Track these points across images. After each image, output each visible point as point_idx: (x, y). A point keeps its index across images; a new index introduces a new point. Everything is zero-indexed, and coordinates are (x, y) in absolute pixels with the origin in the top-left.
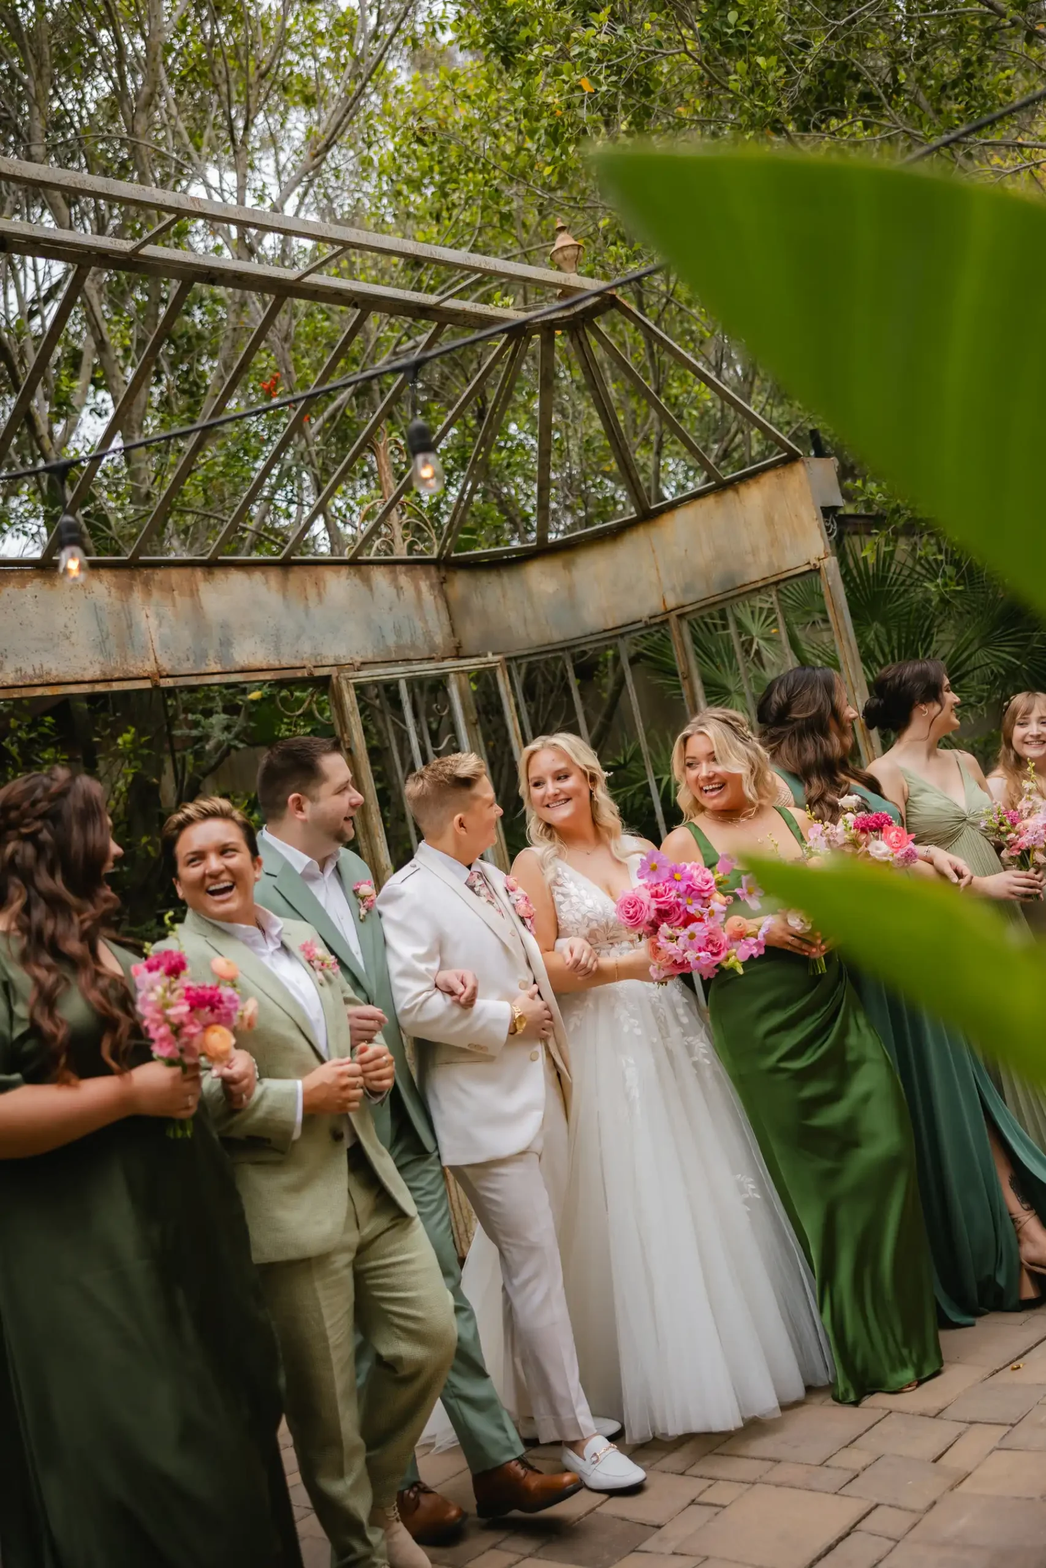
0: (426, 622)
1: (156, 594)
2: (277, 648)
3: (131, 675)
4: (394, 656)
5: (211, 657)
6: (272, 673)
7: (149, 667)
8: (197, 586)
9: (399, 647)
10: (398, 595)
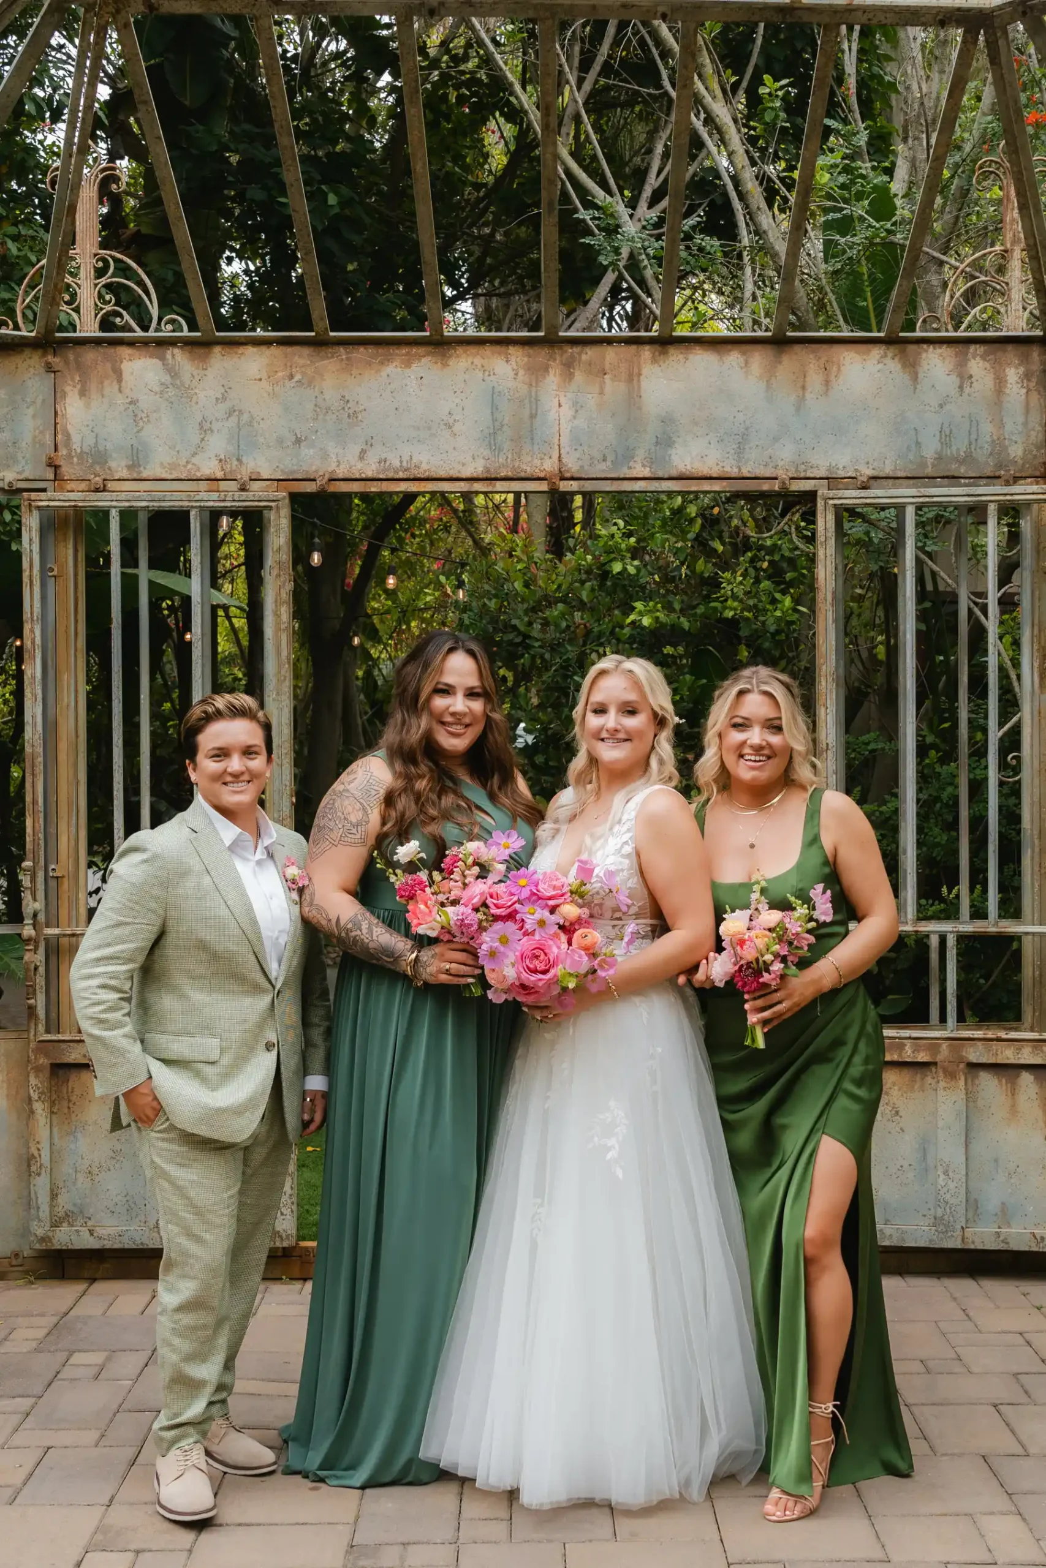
0: (1001, 425)
1: (579, 376)
2: (740, 451)
3: (523, 475)
4: (929, 471)
5: (638, 459)
6: (725, 483)
7: (549, 466)
8: (640, 370)
9: (939, 458)
10: (961, 387)
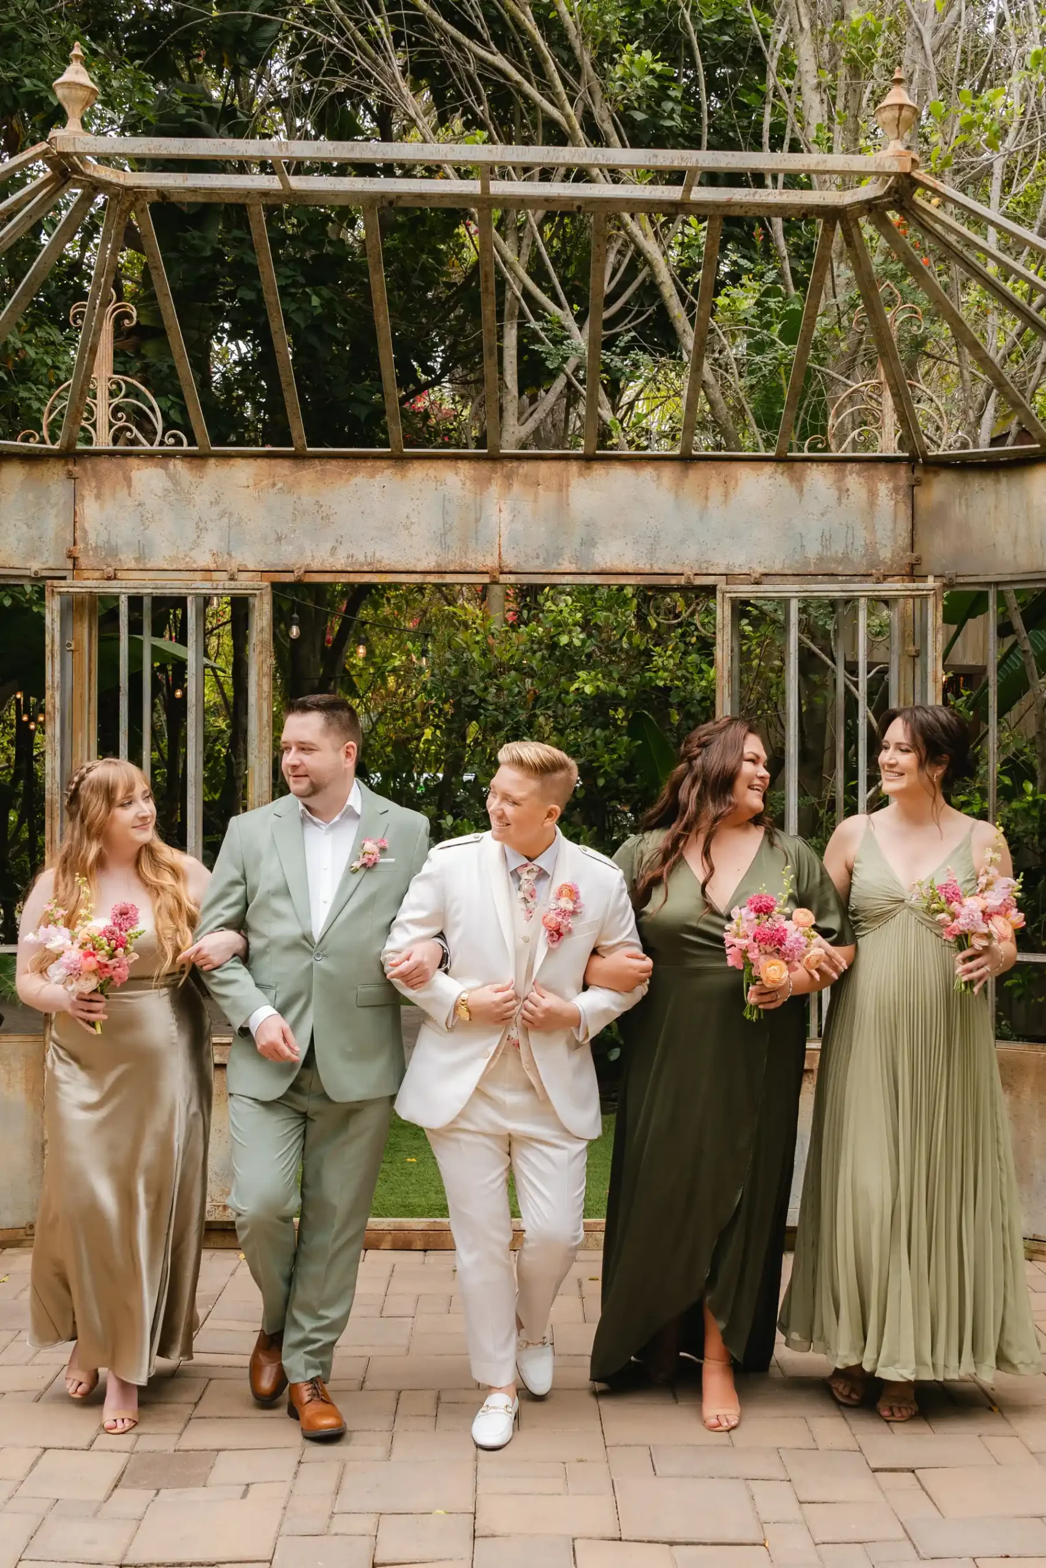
0: (873, 531)
1: (516, 487)
2: (652, 550)
3: (468, 569)
4: (812, 569)
5: (566, 557)
6: (639, 578)
7: (491, 562)
8: (568, 481)
9: (821, 559)
10: (839, 499)
